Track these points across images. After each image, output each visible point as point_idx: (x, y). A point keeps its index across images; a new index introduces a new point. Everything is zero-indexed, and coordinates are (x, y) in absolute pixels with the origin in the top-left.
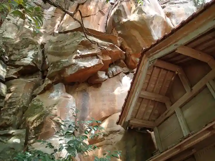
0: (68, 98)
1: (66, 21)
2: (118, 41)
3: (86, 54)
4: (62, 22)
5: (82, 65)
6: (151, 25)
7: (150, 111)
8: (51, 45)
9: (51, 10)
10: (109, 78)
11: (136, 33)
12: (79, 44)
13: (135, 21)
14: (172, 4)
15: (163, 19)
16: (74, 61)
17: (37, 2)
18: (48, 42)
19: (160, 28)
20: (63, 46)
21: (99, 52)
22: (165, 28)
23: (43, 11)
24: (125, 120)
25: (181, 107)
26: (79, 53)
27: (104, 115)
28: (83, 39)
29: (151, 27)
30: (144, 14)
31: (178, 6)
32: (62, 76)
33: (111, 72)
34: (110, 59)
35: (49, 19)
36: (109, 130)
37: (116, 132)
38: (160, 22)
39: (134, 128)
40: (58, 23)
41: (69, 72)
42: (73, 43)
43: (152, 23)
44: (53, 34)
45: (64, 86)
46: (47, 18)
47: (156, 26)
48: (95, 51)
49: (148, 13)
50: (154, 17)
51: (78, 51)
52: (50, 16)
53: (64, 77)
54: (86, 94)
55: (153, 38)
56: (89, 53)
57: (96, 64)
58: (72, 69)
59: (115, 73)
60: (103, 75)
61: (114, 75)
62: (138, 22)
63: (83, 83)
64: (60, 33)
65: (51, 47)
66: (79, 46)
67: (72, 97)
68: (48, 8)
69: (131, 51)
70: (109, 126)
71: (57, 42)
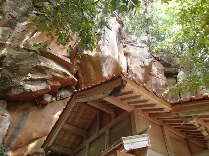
0: (5, 116)
1: (34, 38)
2: (74, 69)
3: (36, 78)
4: (30, 39)
5: (28, 89)
6: (103, 63)
7: (72, 141)
8: (10, 60)
9: (24, 24)
10: (57, 100)
11: (90, 66)
12: (33, 68)
13: (92, 56)
14: (132, 45)
15: (115, 60)
16: (22, 83)
17: (13, 14)
18: (9, 56)
19: (111, 66)
20: (20, 65)
21: (50, 77)
22: (115, 67)
23: (15, 24)
24: (48, 145)
25: (90, 143)
26: (29, 77)
27: (35, 136)
28: (38, 65)
29: (104, 65)
30: (100, 52)
31: (136, 49)
32: (7, 94)
33: (60, 95)
34: (60, 85)
35: (19, 32)
36: (34, 151)
37: (39, 154)
38: (112, 61)
39: (54, 153)
40: (27, 38)
41: (15, 92)
42: (28, 66)
43: (105, 61)
44: (18, 48)
45: (6, 104)
46: (18, 31)
47: (108, 65)
48: (46, 77)
49: (104, 53)
50: (107, 57)
51: (29, 74)
52: (21, 30)
53: (8, 96)
54: (27, 113)
55: (102, 74)
56: (39, 77)
57: (43, 88)
58: (18, 90)
59: (63, 97)
60: (48, 98)
61: (62, 98)
62: (94, 58)
63: (28, 102)
64: (24, 49)
65: (9, 62)
66: (33, 69)
67: (9, 115)
68: (22, 22)
69: (83, 80)
70: (36, 147)
71: (16, 58)
